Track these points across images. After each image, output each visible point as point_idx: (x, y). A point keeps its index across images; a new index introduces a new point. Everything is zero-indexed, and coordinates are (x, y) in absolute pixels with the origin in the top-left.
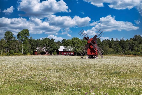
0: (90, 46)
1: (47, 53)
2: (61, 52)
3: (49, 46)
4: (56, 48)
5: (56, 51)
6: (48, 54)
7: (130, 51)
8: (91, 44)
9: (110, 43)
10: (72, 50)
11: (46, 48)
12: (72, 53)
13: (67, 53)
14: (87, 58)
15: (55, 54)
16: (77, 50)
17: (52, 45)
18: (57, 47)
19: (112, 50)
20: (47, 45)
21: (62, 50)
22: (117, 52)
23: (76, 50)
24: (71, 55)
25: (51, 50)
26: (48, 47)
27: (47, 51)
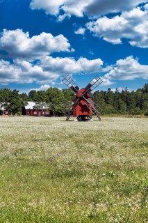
0: (80, 101)
1: (7, 113)
2: (30, 110)
3: (9, 101)
4: (22, 105)
5: (21, 109)
6: (9, 114)
7: (138, 109)
8: (81, 98)
9: (106, 97)
10: (47, 108)
11: (6, 105)
12: (47, 113)
13: (40, 113)
14: (76, 120)
15: (19, 115)
16: (56, 108)
17: (14, 100)
18: (22, 103)
19: (110, 107)
20: (6, 99)
21: (32, 108)
22: (118, 111)
23: (54, 108)
24: (46, 116)
25: (13, 107)
26: (8, 104)
27: (7, 109)
